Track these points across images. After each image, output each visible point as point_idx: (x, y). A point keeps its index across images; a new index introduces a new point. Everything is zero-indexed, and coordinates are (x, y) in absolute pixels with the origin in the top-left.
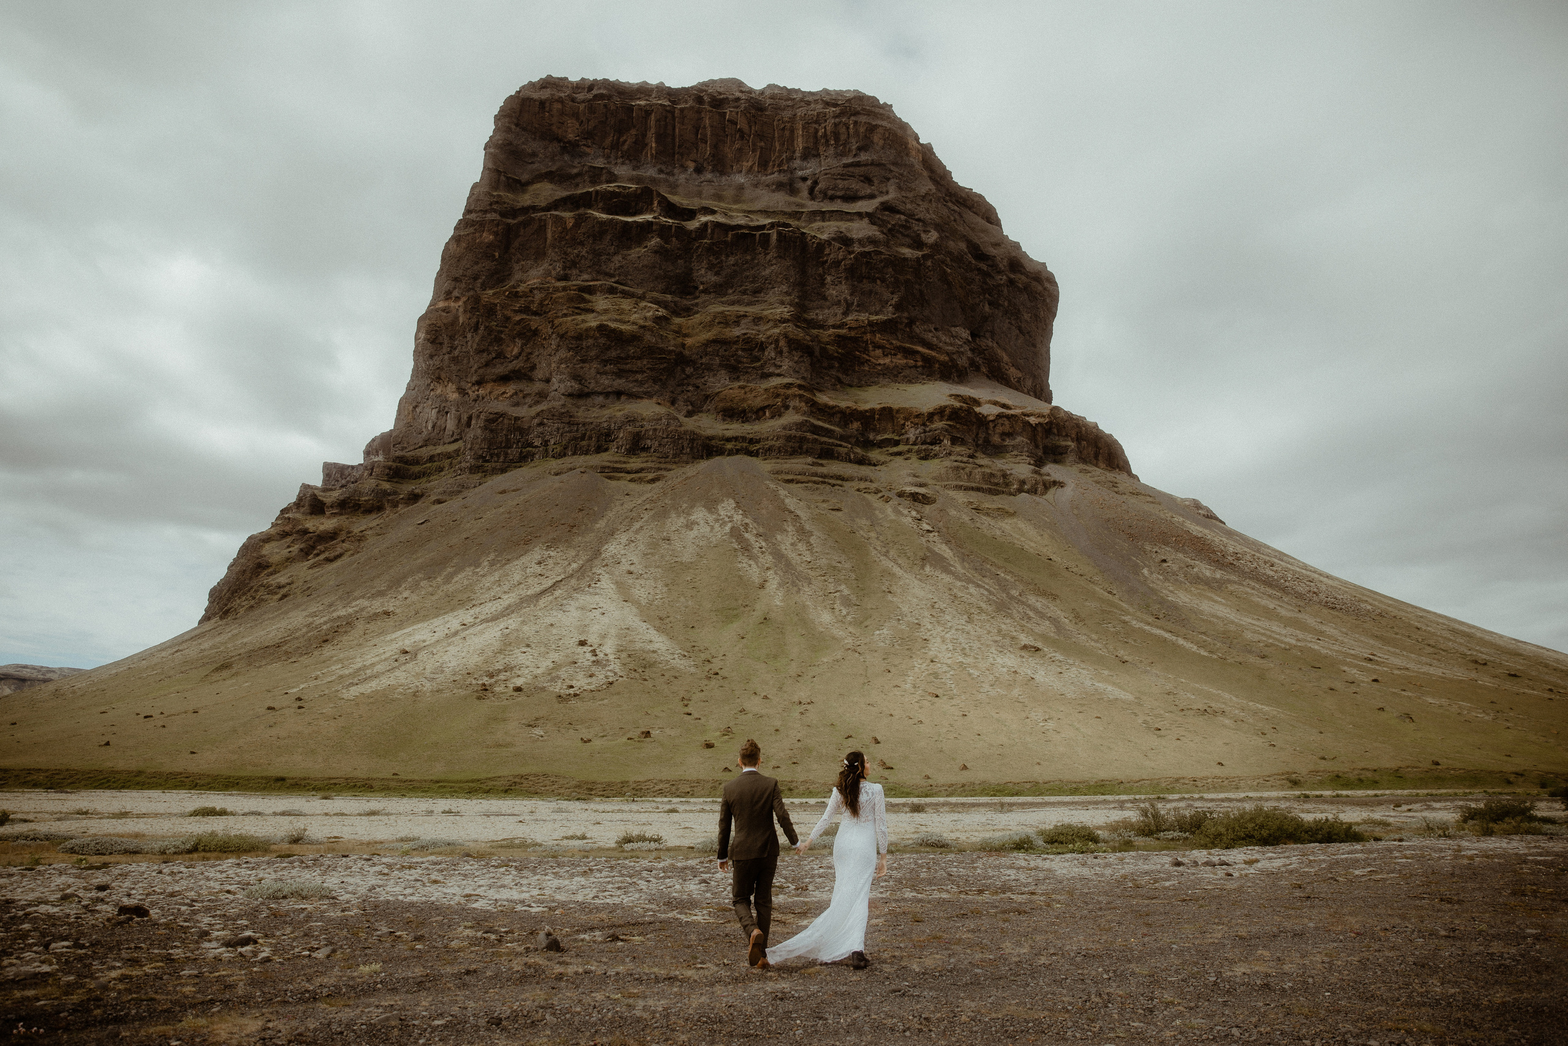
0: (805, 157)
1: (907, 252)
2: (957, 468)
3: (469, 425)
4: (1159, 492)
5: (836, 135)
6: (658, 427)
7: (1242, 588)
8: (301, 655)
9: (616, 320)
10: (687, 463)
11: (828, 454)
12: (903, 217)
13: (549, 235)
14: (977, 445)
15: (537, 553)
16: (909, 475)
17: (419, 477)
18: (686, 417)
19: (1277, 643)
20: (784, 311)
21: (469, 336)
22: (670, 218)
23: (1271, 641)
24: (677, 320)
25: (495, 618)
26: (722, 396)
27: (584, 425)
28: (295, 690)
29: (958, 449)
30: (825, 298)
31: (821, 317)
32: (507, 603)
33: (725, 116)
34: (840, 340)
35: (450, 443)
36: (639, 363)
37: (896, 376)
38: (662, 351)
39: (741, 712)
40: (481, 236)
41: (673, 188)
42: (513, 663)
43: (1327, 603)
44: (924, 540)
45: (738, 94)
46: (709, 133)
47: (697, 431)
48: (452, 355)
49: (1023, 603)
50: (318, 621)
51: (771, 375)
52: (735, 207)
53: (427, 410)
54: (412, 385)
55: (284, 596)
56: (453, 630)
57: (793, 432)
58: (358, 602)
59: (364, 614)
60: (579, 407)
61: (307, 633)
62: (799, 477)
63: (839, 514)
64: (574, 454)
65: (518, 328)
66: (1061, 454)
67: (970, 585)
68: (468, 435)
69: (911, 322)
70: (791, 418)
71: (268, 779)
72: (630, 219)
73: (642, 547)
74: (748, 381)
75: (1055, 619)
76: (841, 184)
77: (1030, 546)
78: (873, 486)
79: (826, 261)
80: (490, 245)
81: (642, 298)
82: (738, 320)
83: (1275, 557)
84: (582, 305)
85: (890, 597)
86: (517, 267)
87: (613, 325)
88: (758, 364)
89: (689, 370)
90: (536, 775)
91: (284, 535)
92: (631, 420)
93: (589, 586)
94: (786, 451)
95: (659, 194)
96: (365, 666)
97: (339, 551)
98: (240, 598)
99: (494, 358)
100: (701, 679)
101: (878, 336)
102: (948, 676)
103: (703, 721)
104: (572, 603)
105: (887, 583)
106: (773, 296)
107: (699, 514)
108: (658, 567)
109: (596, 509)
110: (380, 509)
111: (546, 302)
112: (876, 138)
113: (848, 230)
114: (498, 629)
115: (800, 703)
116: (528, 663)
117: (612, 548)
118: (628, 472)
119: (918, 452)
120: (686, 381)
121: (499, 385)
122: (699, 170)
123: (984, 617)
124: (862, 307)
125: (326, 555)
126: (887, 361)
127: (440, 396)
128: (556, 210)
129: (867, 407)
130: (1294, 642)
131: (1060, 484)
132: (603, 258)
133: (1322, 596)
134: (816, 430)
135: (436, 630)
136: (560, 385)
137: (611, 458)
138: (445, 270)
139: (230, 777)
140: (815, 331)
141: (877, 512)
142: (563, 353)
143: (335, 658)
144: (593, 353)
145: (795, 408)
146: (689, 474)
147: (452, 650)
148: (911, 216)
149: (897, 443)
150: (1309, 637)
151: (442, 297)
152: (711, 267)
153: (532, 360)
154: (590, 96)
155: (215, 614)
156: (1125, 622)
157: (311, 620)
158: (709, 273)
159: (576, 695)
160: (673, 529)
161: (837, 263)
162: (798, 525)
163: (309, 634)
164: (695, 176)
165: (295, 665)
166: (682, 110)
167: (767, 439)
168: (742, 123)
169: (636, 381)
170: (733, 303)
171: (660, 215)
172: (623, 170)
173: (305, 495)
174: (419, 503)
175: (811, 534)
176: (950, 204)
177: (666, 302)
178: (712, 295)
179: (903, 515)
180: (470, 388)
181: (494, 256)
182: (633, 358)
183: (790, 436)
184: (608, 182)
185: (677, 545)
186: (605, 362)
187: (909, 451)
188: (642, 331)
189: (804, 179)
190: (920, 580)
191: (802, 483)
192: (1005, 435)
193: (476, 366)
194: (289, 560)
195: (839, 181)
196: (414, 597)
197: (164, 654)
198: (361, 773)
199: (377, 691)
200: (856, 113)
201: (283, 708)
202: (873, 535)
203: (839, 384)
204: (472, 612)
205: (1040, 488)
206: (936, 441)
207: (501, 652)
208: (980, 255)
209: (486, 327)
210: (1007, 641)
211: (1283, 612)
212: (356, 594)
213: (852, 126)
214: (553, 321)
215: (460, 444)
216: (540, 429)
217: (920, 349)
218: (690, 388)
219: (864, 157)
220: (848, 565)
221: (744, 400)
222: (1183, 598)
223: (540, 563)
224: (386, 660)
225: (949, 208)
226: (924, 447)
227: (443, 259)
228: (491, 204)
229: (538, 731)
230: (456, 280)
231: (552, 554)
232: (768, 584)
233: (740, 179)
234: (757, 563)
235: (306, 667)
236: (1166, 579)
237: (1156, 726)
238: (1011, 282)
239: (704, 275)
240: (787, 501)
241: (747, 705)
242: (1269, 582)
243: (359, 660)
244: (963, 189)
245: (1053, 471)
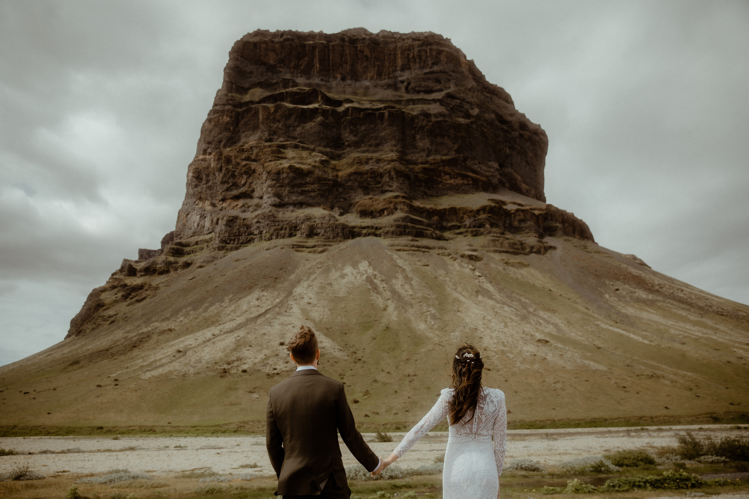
0: (403, 69)
1: (462, 120)
2: (494, 240)
3: (217, 223)
4: (611, 251)
5: (420, 57)
6: (323, 222)
7: (665, 304)
8: (120, 355)
9: (299, 163)
10: (341, 241)
11: (420, 234)
12: (458, 101)
13: (261, 116)
14: (505, 227)
15: (256, 294)
16: (467, 245)
17: (190, 254)
18: (340, 215)
19: (690, 335)
20: (393, 155)
21: (217, 174)
22: (328, 105)
23: (686, 334)
24: (333, 162)
25: (232, 331)
26: (359, 203)
27: (282, 221)
28: (114, 375)
29: (494, 229)
30: (416, 148)
31: (414, 158)
32: (239, 322)
33: (357, 49)
34: (425, 170)
35: (207, 234)
36: (312, 186)
37: (457, 190)
38: (326, 179)
39: (374, 381)
40: (223, 118)
41: (329, 89)
42: (242, 356)
43: (718, 311)
44: (477, 281)
45: (364, 36)
46: (348, 58)
47: (346, 223)
48: (207, 185)
49: (536, 315)
50: (131, 335)
51: (387, 191)
52: (364, 98)
53: (194, 216)
54: (186, 202)
55: (112, 322)
56: (208, 338)
57: (400, 223)
58: (154, 324)
59: (157, 330)
60: (279, 212)
61: (124, 342)
62: (405, 248)
63: (428, 268)
64: (277, 238)
65: (244, 169)
66: (554, 231)
67: (505, 306)
68: (217, 229)
69: (465, 159)
70: (399, 215)
71: (92, 428)
72: (305, 107)
73: (316, 289)
74: (374, 195)
75: (556, 324)
76: (423, 84)
77: (538, 283)
78: (447, 252)
79: (416, 127)
80: (227, 123)
81: (313, 150)
82: (367, 162)
83: (683, 286)
84: (280, 155)
85: (459, 314)
86: (243, 135)
87: (297, 166)
88: (380, 185)
89: (341, 190)
90: (253, 422)
91: (113, 287)
92: (308, 218)
93: (286, 311)
94: (397, 233)
95: (321, 93)
96: (156, 360)
97: (144, 295)
98: (87, 324)
99: (231, 186)
100: (350, 363)
101: (447, 168)
102: (495, 358)
103: (353, 386)
104: (276, 321)
105: (457, 306)
106: (387, 147)
107: (348, 270)
108: (326, 300)
109: (290, 268)
110: (168, 272)
111: (260, 154)
112: (443, 57)
113: (428, 109)
114: (234, 337)
115: (409, 375)
116: (250, 356)
117: (298, 290)
118: (308, 248)
119: (472, 232)
120: (339, 196)
121: (234, 201)
122: (343, 79)
123: (514, 324)
124: (437, 152)
125: (137, 298)
126: (452, 181)
127: (201, 208)
128: (264, 102)
129: (442, 207)
130: (700, 335)
131: (554, 248)
132: (291, 129)
133: (714, 308)
134: (413, 221)
135: (198, 338)
136: (268, 200)
137: (298, 240)
138: (203, 138)
139: (69, 428)
140: (411, 166)
141: (449, 266)
142: (269, 182)
143: (139, 356)
144: (286, 181)
145: (401, 209)
146: (342, 248)
147: (207, 349)
148: (463, 100)
149: (459, 227)
150: (710, 332)
151: (202, 152)
152: (351, 132)
153: (252, 186)
154: (282, 40)
155: (73, 334)
156: (597, 325)
157: (126, 335)
158: (351, 136)
159: (278, 374)
160: (334, 278)
161: (423, 128)
162: (405, 274)
163: (126, 343)
164: (341, 82)
165: (116, 360)
166: (333, 46)
167: (386, 227)
168: (367, 52)
169: (311, 196)
170: (364, 152)
171: (322, 104)
172: (301, 80)
173: (125, 265)
174: (190, 268)
175: (412, 279)
176: (485, 93)
177: (326, 152)
178: (353, 148)
179: (464, 267)
180: (218, 203)
181: (230, 129)
182: (309, 183)
183: (399, 225)
184: (293, 87)
185: (336, 287)
186: (293, 186)
187: (467, 232)
188: (313, 168)
189: (402, 82)
190: (476, 304)
191: (406, 251)
192: (521, 221)
193: (221, 191)
194: (116, 302)
195: (422, 83)
196: (186, 321)
197: (41, 357)
198: (149, 423)
199: (162, 374)
200: (431, 44)
201: (106, 385)
202: (447, 279)
203: (426, 196)
204: (219, 328)
205: (542, 250)
206: (482, 225)
207: (235, 350)
208: (502, 120)
209: (226, 169)
210: (529, 337)
211: (692, 318)
212: (153, 319)
213: (428, 51)
214: (263, 164)
215: (213, 234)
216: (258, 225)
217: (470, 174)
218: (342, 200)
219: (436, 68)
220: (434, 296)
221: (372, 205)
222: (630, 311)
223: (258, 299)
224: (168, 356)
225: (485, 95)
226: (475, 229)
227: (202, 132)
228: (228, 101)
229: (255, 396)
230: (209, 143)
231: (265, 294)
232: (388, 308)
233: (367, 83)
234: (381, 296)
235: (122, 361)
236: (620, 300)
237: (623, 385)
238: (521, 136)
239: (348, 137)
240: (398, 261)
241: (378, 378)
242: (681, 301)
243: (153, 356)
244: (492, 85)
245: (549, 241)
